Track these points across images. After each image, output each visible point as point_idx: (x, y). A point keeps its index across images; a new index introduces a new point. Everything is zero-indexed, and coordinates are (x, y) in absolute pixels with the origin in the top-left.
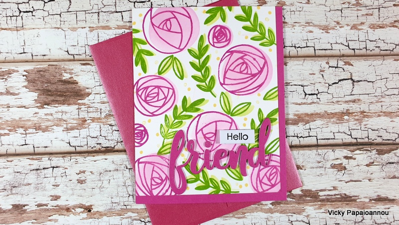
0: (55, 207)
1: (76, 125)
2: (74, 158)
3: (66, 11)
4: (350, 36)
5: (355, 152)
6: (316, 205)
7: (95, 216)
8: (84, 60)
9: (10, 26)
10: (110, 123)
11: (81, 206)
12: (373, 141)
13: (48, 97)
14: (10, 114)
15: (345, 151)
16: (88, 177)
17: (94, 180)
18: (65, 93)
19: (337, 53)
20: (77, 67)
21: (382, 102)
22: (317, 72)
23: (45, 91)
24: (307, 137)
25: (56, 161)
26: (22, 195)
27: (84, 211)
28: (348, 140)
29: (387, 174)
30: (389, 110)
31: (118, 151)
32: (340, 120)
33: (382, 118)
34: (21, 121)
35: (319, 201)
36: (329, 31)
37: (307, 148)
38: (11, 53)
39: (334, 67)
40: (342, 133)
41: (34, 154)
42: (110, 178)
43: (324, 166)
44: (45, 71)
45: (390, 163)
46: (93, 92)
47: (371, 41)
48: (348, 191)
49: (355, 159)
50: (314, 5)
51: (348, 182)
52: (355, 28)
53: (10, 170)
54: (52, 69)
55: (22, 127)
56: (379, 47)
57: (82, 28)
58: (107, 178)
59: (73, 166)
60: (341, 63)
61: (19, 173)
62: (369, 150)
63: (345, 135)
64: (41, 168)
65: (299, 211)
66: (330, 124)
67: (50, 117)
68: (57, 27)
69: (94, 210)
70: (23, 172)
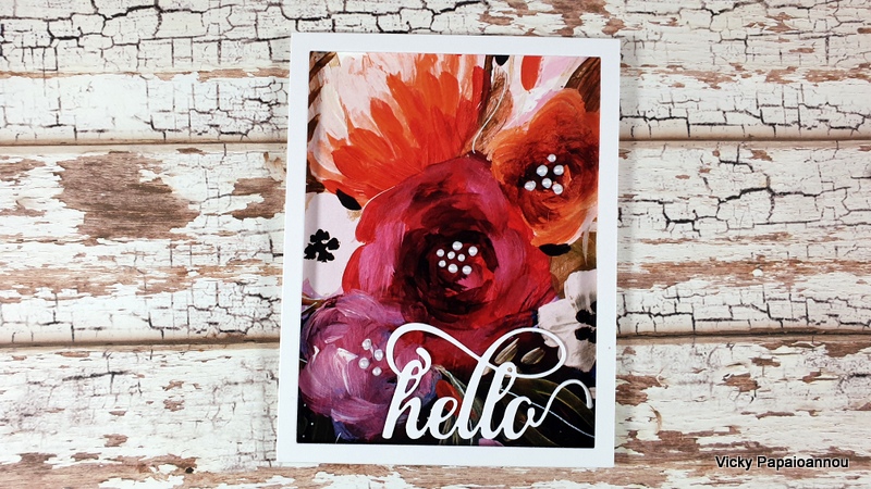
0: (115, 460)
1: (164, 281)
2: (160, 353)
3: (151, 37)
4: (766, 96)
5: (779, 350)
6: (690, 466)
7: (201, 482)
8: (185, 142)
9: (30, 69)
10: (237, 278)
11: (171, 460)
12: (818, 327)
13: (106, 220)
14: (24, 255)
15: (756, 346)
16: (188, 396)
17: (201, 402)
18: (143, 211)
19: (736, 131)
20: (170, 157)
21: (835, 239)
22: (693, 173)
23: (101, 207)
24: (670, 315)
25: (120, 359)
26: (43, 432)
27: (177, 471)
28: (762, 322)
29: (852, 400)
30: (854, 257)
31: (253, 340)
32: (743, 279)
33: (838, 274)
34: (47, 271)
35: (697, 458)
36: (718, 85)
37: (671, 340)
38: (30, 125)
39: (729, 162)
40: (748, 306)
41: (74, 345)
42: (236, 399)
43: (710, 380)
44: (102, 164)
45: (858, 375)
46: (204, 212)
47: (809, 108)
48: (764, 436)
49: (777, 365)
50: (686, 28)
51: (762, 416)
52: (776, 80)
53: (20, 379)
54: (117, 161)
55: (48, 285)
56: (826, 121)
57: (184, 73)
58: (229, 398)
59: (155, 371)
60: (746, 155)
61: (38, 386)
62: (809, 347)
63: (754, 310)
64: (87, 374)
65: (652, 478)
66: (722, 287)
67: (109, 264)
68: (130, 70)
69: (200, 468)
70: (46, 383)
